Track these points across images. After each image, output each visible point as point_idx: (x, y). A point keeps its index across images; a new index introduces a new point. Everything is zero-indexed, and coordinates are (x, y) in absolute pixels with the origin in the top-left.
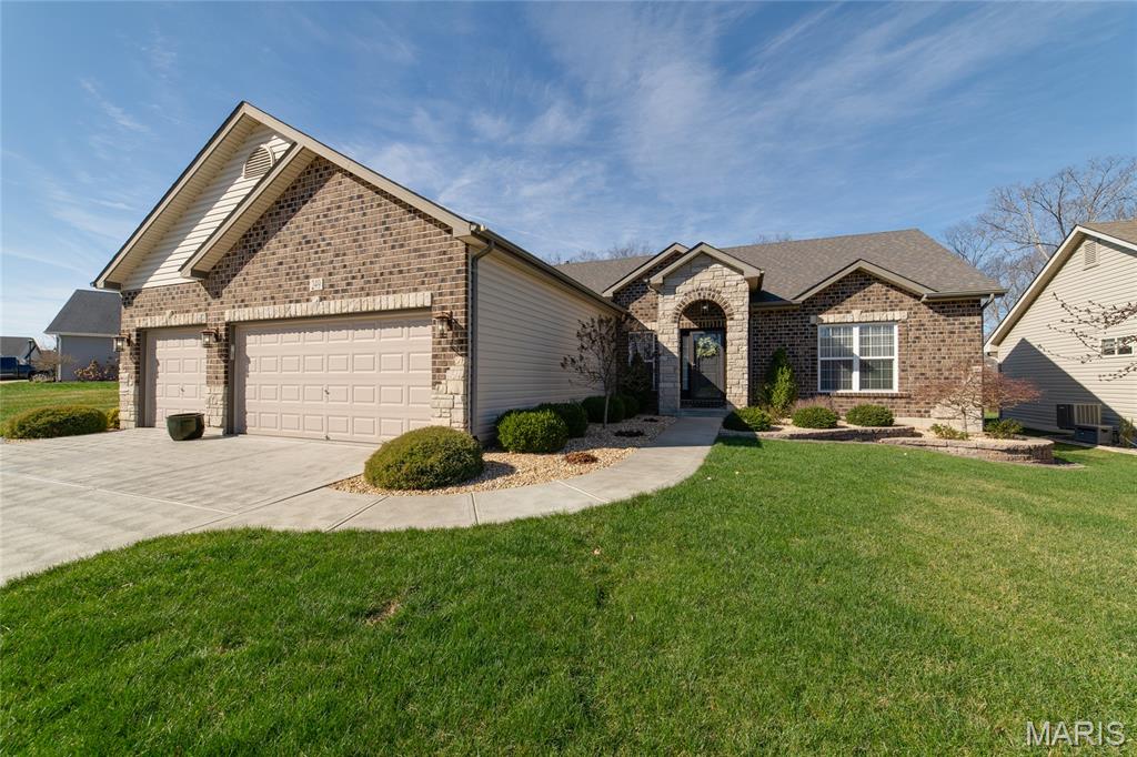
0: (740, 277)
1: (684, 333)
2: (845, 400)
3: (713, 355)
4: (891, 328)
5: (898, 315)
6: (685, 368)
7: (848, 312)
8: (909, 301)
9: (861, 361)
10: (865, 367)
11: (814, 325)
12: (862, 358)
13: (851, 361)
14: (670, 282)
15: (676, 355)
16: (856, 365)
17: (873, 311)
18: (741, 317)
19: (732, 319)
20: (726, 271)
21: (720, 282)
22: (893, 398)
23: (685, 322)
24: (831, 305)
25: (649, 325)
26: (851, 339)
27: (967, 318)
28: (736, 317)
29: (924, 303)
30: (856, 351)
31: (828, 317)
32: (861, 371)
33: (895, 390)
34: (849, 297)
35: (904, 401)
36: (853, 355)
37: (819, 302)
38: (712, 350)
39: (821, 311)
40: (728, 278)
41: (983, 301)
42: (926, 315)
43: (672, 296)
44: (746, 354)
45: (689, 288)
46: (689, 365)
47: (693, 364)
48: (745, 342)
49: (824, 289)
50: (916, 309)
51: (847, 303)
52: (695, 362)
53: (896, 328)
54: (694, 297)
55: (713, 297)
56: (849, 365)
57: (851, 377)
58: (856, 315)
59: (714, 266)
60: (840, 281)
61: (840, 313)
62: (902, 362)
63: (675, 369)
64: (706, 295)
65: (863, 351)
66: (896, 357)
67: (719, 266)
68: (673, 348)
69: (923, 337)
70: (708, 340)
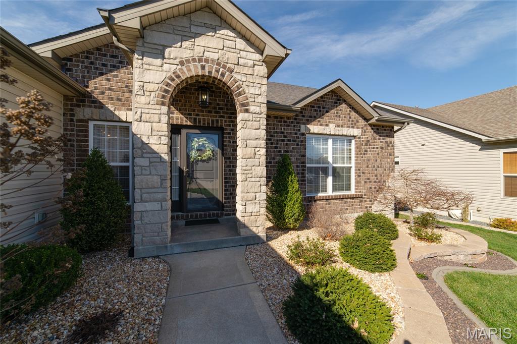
0: (257, 56)
1: (175, 130)
2: (325, 202)
3: (209, 159)
4: (350, 142)
5: (356, 132)
6: (176, 174)
7: (327, 125)
8: (362, 122)
9: (333, 167)
10: (336, 173)
11: (303, 134)
12: (334, 165)
13: (327, 168)
14: (153, 37)
15: (166, 157)
16: (330, 171)
17: (342, 126)
18: (257, 110)
19: (247, 111)
20: (241, 44)
21: (232, 57)
22: (353, 198)
23: (175, 115)
24: (315, 117)
25: (123, 115)
26: (327, 149)
27: (388, 138)
28: (252, 108)
29: (370, 125)
30: (330, 160)
31: (314, 128)
32: (333, 176)
33: (353, 192)
34: (327, 112)
35: (359, 200)
36: (328, 163)
37: (307, 114)
38: (208, 153)
39: (308, 122)
40: (243, 54)
41: (396, 128)
42: (370, 133)
43: (158, 62)
44: (263, 159)
45: (186, 54)
46: (181, 171)
47: (185, 169)
48: (263, 143)
49: (311, 103)
50: (365, 128)
51: (326, 118)
52: (188, 167)
53: (353, 142)
54: (194, 70)
55: (223, 75)
56: (325, 171)
57: (326, 182)
58: (331, 129)
59: (222, 32)
60: (321, 97)
61: (321, 125)
62: (357, 169)
63: (163, 180)
64: (211, 70)
65: (335, 161)
66: (353, 165)
67: (231, 34)
68: (160, 145)
69: (369, 150)
70: (203, 140)
